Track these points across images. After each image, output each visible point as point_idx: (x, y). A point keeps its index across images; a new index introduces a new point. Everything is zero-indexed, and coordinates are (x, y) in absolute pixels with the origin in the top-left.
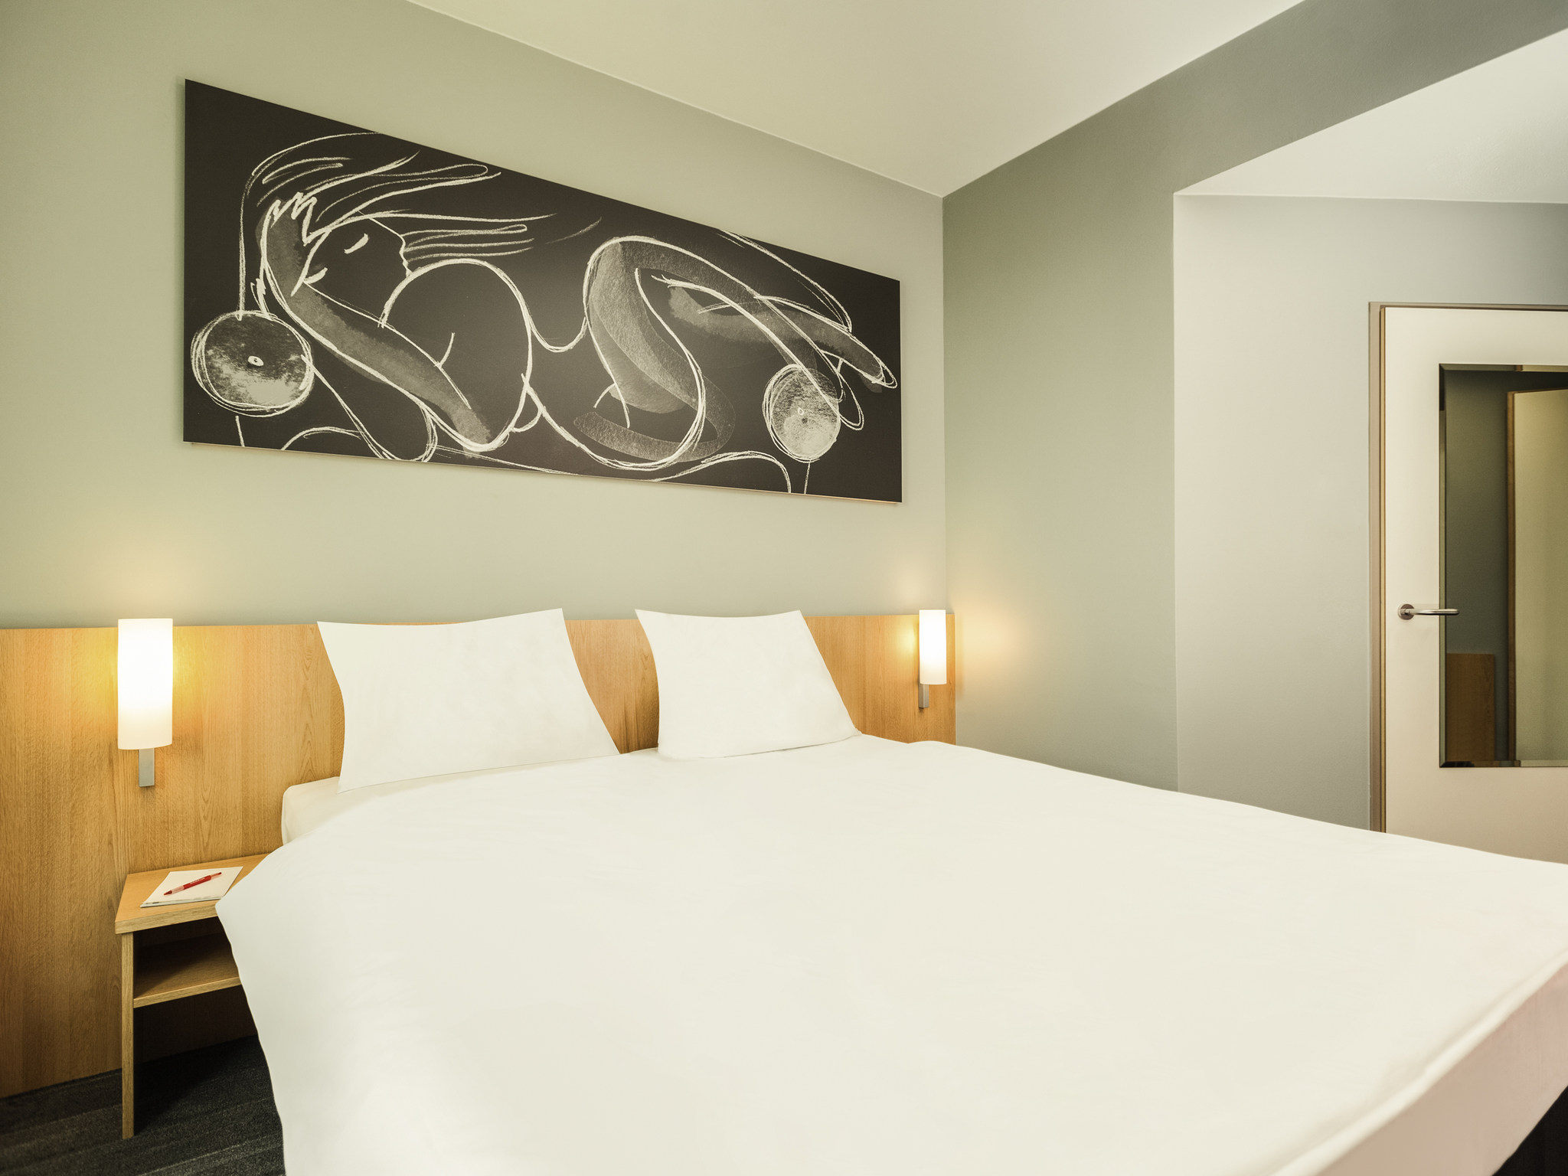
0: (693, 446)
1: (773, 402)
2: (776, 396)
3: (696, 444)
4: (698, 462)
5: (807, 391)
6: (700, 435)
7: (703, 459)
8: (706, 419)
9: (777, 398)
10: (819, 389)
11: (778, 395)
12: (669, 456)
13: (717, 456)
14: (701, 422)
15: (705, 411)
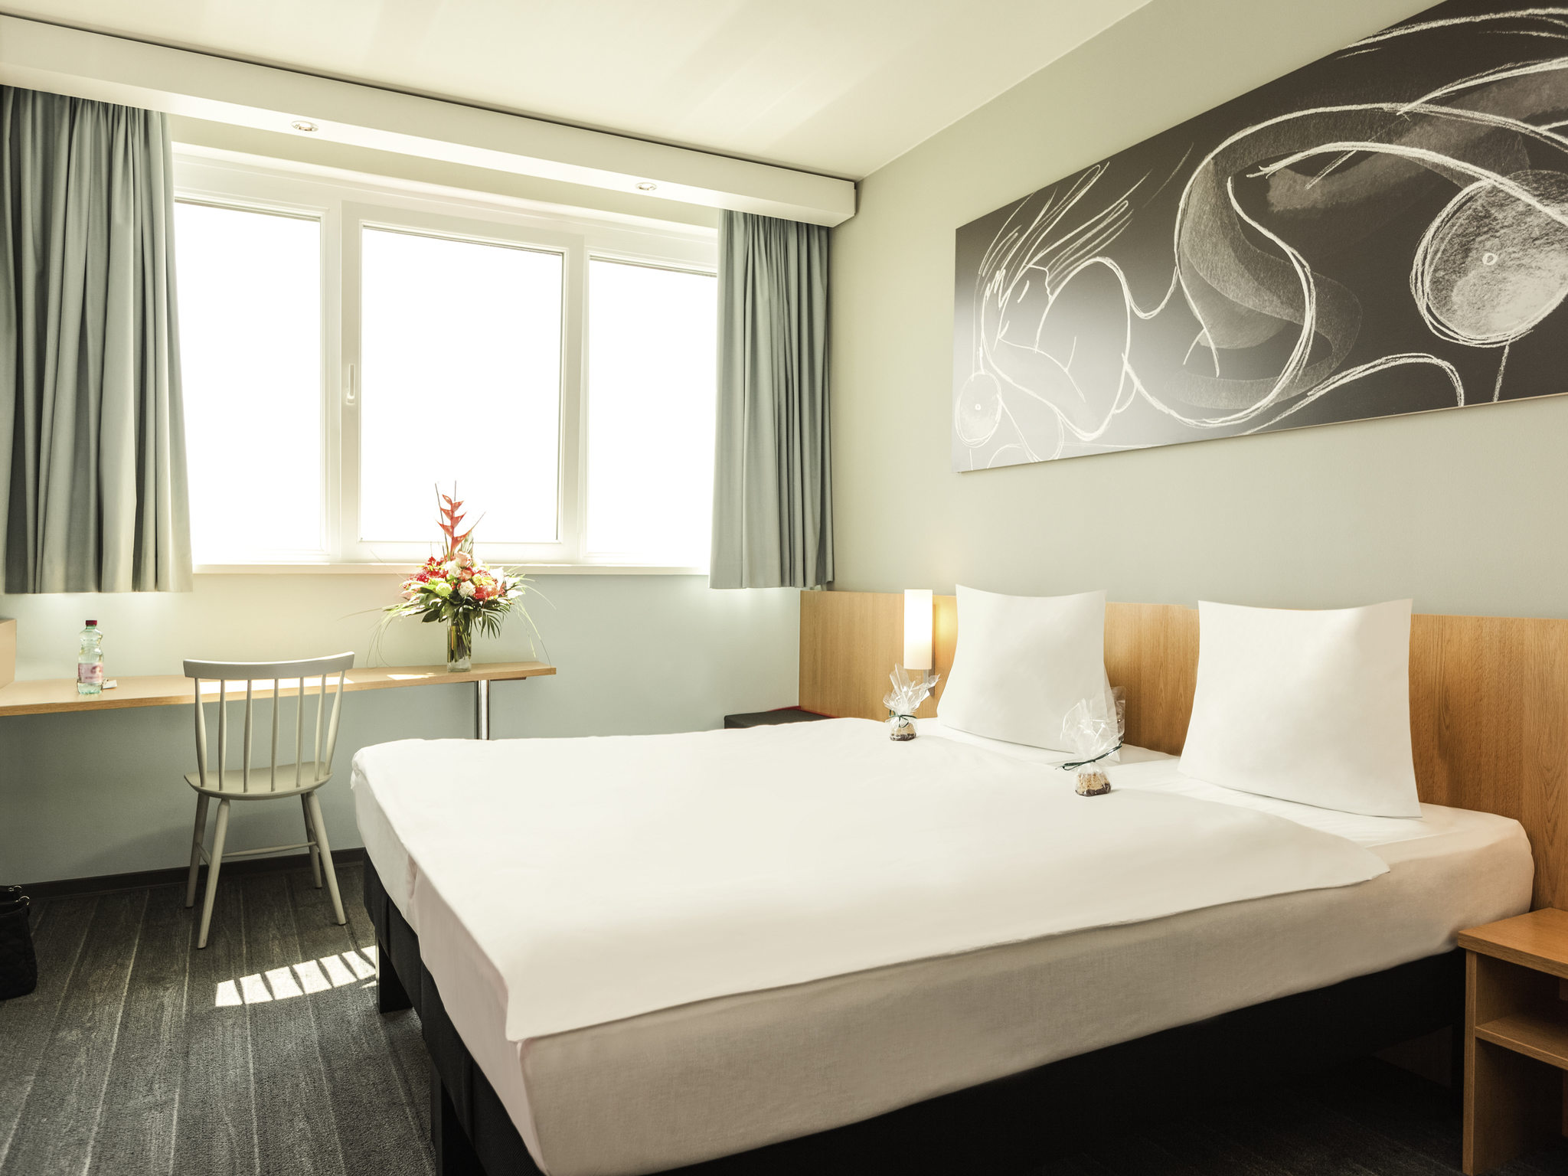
0: (1296, 376)
1: (1431, 263)
2: (1436, 253)
3: (1300, 372)
4: (1304, 396)
5: (1505, 218)
6: (1307, 357)
7: (1310, 390)
8: (1315, 332)
9: (1439, 255)
10: (1533, 202)
11: (1442, 248)
12: (1265, 397)
13: (1331, 380)
14: (1308, 339)
15: (1314, 322)
